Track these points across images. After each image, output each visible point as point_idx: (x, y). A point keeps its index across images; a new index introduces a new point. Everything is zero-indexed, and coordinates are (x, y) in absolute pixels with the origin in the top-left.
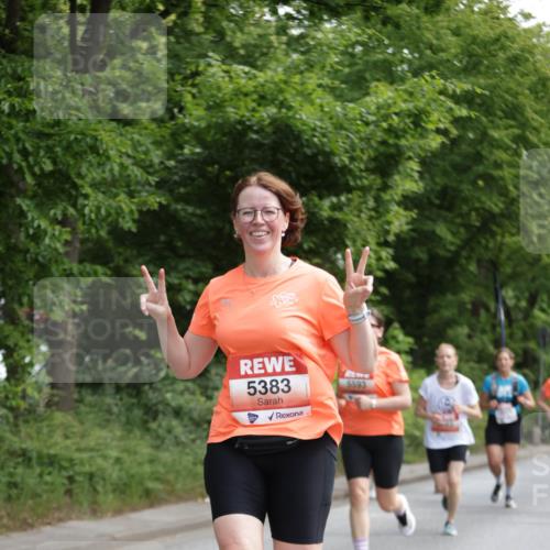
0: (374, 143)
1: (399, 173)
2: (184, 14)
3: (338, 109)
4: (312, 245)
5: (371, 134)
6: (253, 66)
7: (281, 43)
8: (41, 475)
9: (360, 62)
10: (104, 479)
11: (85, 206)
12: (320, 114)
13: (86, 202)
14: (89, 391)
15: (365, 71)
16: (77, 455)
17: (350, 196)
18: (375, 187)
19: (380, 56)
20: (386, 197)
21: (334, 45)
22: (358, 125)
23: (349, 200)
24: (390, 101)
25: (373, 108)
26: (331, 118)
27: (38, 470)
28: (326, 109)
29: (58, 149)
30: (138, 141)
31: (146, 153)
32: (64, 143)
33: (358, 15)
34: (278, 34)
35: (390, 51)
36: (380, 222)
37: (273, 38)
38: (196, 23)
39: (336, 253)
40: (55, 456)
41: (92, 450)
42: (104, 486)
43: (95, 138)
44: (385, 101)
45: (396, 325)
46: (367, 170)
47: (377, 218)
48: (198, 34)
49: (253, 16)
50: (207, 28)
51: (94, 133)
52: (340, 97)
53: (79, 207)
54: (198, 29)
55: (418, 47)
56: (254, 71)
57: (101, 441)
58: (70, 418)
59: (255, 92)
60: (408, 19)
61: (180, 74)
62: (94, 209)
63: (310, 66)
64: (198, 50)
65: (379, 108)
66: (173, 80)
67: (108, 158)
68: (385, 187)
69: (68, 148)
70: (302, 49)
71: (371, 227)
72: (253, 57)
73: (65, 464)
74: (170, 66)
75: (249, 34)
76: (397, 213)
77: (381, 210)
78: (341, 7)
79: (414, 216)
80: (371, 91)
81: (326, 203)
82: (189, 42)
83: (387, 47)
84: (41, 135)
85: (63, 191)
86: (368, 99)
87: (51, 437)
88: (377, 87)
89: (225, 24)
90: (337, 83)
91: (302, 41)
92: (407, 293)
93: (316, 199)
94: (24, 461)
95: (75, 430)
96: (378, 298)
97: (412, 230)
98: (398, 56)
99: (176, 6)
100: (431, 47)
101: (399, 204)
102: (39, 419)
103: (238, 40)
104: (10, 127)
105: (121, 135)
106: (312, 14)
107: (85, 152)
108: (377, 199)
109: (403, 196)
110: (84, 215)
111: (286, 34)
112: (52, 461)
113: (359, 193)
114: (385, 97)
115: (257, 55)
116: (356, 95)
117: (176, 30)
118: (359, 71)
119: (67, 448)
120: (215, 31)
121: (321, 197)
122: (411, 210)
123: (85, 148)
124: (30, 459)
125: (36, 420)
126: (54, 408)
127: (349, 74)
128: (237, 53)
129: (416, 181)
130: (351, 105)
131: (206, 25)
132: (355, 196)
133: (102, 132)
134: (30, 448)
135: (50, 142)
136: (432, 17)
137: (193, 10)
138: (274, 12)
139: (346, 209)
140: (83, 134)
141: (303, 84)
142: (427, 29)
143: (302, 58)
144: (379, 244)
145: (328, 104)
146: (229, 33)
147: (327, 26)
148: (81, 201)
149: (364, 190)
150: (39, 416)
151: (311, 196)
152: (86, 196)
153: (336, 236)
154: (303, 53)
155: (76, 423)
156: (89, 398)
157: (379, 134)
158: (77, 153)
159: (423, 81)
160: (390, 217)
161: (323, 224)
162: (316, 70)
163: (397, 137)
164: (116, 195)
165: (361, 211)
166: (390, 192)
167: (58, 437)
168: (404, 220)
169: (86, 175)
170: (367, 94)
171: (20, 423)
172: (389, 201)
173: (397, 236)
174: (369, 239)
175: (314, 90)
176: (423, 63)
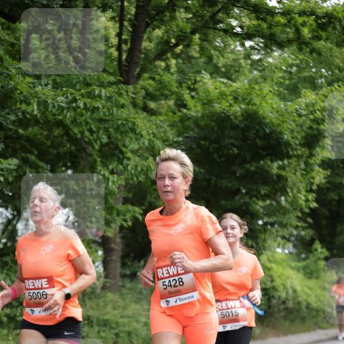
0: (305, 128)
1: (319, 146)
2: (188, 46)
3: (282, 106)
4: (266, 191)
5: (303, 122)
6: (230, 79)
7: (246, 64)
8: (99, 332)
9: (295, 77)
10: (137, 335)
11: (128, 165)
12: (270, 109)
13: (129, 162)
14: (129, 280)
15: (298, 83)
16: (121, 320)
17: (290, 161)
18: (305, 155)
19: (308, 74)
20: (312, 161)
21: (279, 66)
22: (294, 116)
23: (289, 163)
24: (313, 101)
25: (303, 106)
26: (277, 112)
27: (97, 329)
28: (275, 106)
29: (111, 130)
30: (160, 125)
31: (165, 132)
32: (115, 126)
33: (294, 47)
34: (245, 58)
35: (314, 70)
36: (308, 177)
37: (242, 61)
38: (194, 51)
39: (280, 196)
40: (107, 320)
41: (130, 317)
42: (137, 339)
43: (134, 124)
44: (310, 101)
45: (317, 242)
46: (300, 144)
47: (306, 175)
48: (196, 58)
49: (230, 47)
50: (201, 55)
51: (134, 120)
52: (283, 99)
53: (125, 165)
54: (196, 55)
55: (331, 68)
56: (230, 82)
57: (136, 312)
58: (117, 297)
59: (231, 95)
60: (325, 50)
61: (185, 83)
62: (133, 167)
63: (265, 79)
64: (196, 68)
65: (307, 106)
66: (181, 87)
67: (142, 136)
68: (311, 155)
69: (117, 129)
70: (260, 69)
71: (302, 180)
72: (229, 73)
73: (114, 326)
74: (179, 78)
75: (228, 58)
76: (319, 171)
77: (308, 169)
78: (284, 42)
79: (329, 173)
80: (302, 95)
81: (275, 165)
82: (191, 63)
83: (312, 68)
84: (101, 120)
85: (114, 155)
86: (300, 100)
87: (105, 309)
88: (305, 92)
89: (213, 52)
90: (282, 89)
91: (260, 63)
92: (324, 222)
93: (269, 163)
94: (88, 323)
95: (120, 304)
96: (306, 225)
97: (327, 182)
98: (319, 74)
99: (183, 40)
100: (339, 68)
101: (319, 166)
102: (98, 297)
103: (221, 62)
104: (82, 115)
105: (149, 121)
106: (266, 46)
107: (128, 132)
108: (307, 163)
109: (322, 161)
110: (128, 170)
111: (250, 59)
112: (105, 324)
113: (296, 159)
114: (311, 99)
115: (232, 72)
116: (293, 97)
117: (183, 55)
118: (295, 83)
119: (115, 315)
120: (207, 57)
121: (272, 161)
122: (327, 170)
123: (128, 129)
124: (92, 322)
125: (95, 297)
126: (107, 290)
127: (289, 84)
128: (220, 71)
129: (330, 152)
130: (290, 103)
131: (201, 52)
132: (293, 161)
133: (138, 120)
134: (92, 315)
135: (106, 125)
136: (341, 49)
137: (193, 43)
138: (243, 45)
139: (287, 169)
140: (126, 120)
141: (261, 90)
142: (336, 56)
143: (259, 74)
144: (307, 191)
145: (276, 103)
146: (215, 57)
147: (276, 54)
148: (125, 161)
149: (299, 157)
150: (98, 295)
151: (266, 160)
152: (129, 159)
153: (280, 185)
154: (260, 71)
155: (120, 300)
156: (128, 284)
157: (308, 122)
158: (122, 132)
159: (334, 89)
160: (314, 174)
161: (273, 178)
162: (269, 81)
163: (318, 124)
164: (147, 158)
165: (296, 170)
166: (314, 158)
167: (109, 308)
168: (322, 176)
169: (128, 146)
170: (300, 97)
171: (86, 299)
172: (313, 164)
173: (318, 186)
174: (301, 188)
175: (267, 94)
176: (334, 78)
